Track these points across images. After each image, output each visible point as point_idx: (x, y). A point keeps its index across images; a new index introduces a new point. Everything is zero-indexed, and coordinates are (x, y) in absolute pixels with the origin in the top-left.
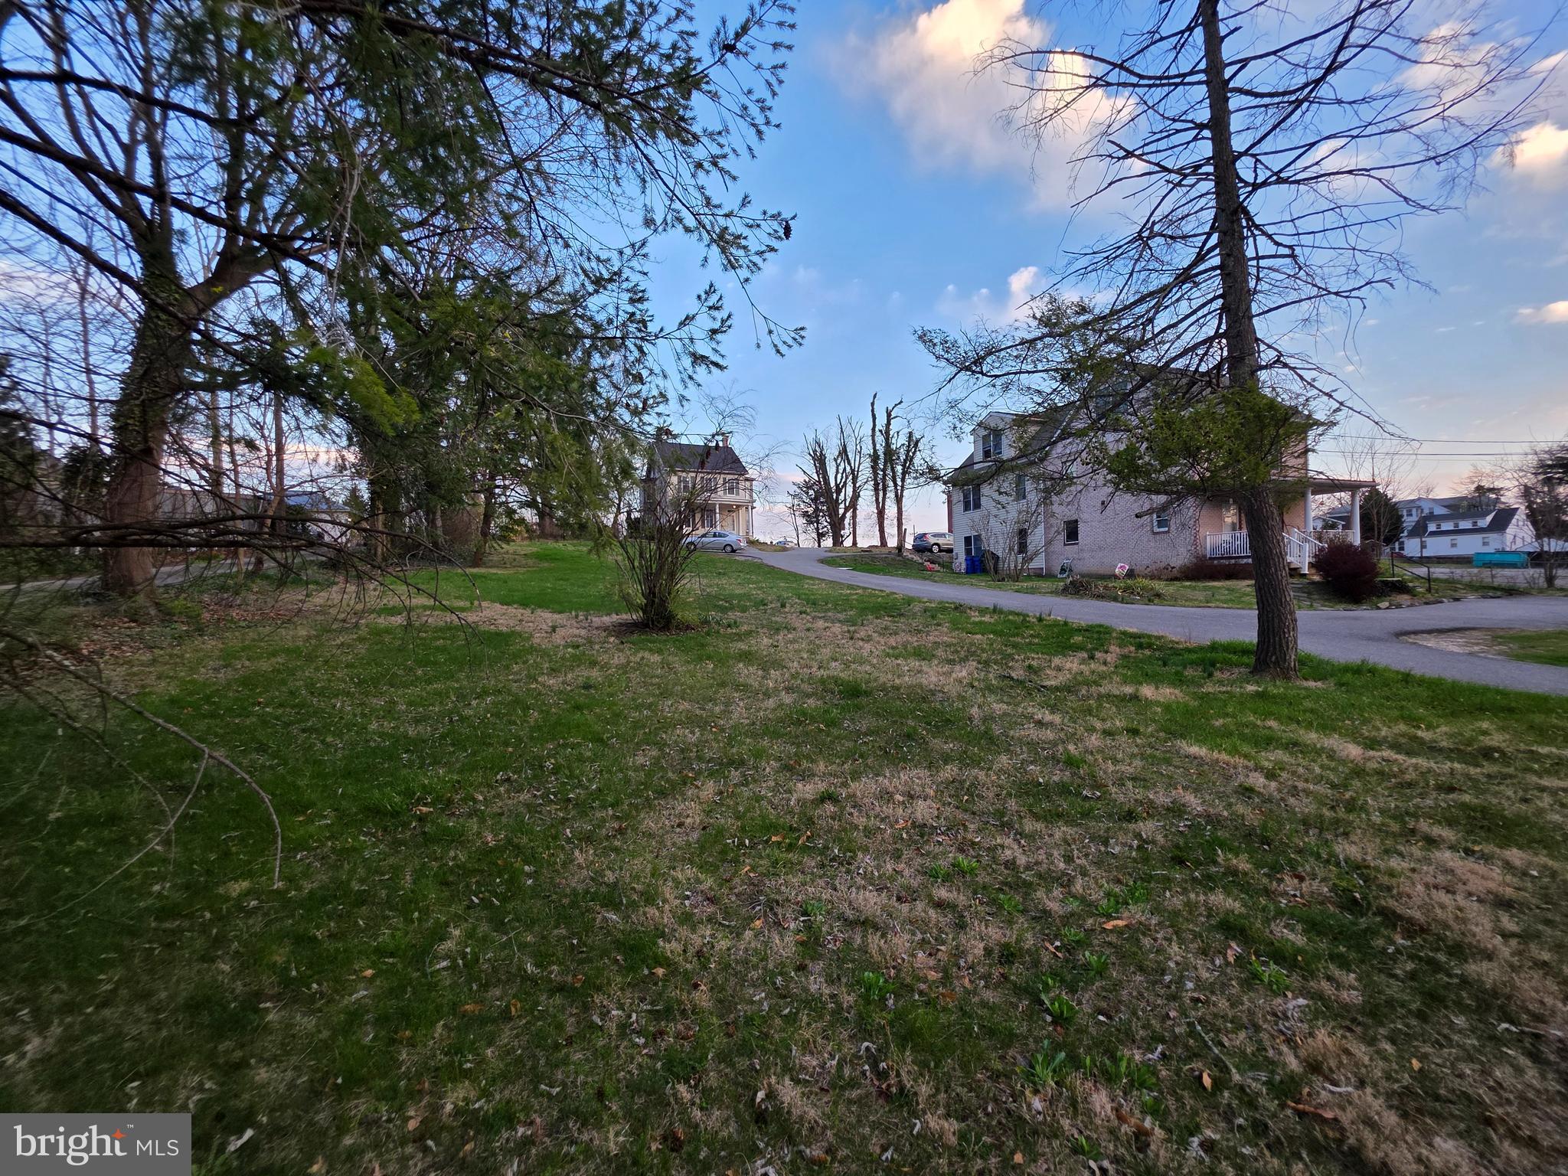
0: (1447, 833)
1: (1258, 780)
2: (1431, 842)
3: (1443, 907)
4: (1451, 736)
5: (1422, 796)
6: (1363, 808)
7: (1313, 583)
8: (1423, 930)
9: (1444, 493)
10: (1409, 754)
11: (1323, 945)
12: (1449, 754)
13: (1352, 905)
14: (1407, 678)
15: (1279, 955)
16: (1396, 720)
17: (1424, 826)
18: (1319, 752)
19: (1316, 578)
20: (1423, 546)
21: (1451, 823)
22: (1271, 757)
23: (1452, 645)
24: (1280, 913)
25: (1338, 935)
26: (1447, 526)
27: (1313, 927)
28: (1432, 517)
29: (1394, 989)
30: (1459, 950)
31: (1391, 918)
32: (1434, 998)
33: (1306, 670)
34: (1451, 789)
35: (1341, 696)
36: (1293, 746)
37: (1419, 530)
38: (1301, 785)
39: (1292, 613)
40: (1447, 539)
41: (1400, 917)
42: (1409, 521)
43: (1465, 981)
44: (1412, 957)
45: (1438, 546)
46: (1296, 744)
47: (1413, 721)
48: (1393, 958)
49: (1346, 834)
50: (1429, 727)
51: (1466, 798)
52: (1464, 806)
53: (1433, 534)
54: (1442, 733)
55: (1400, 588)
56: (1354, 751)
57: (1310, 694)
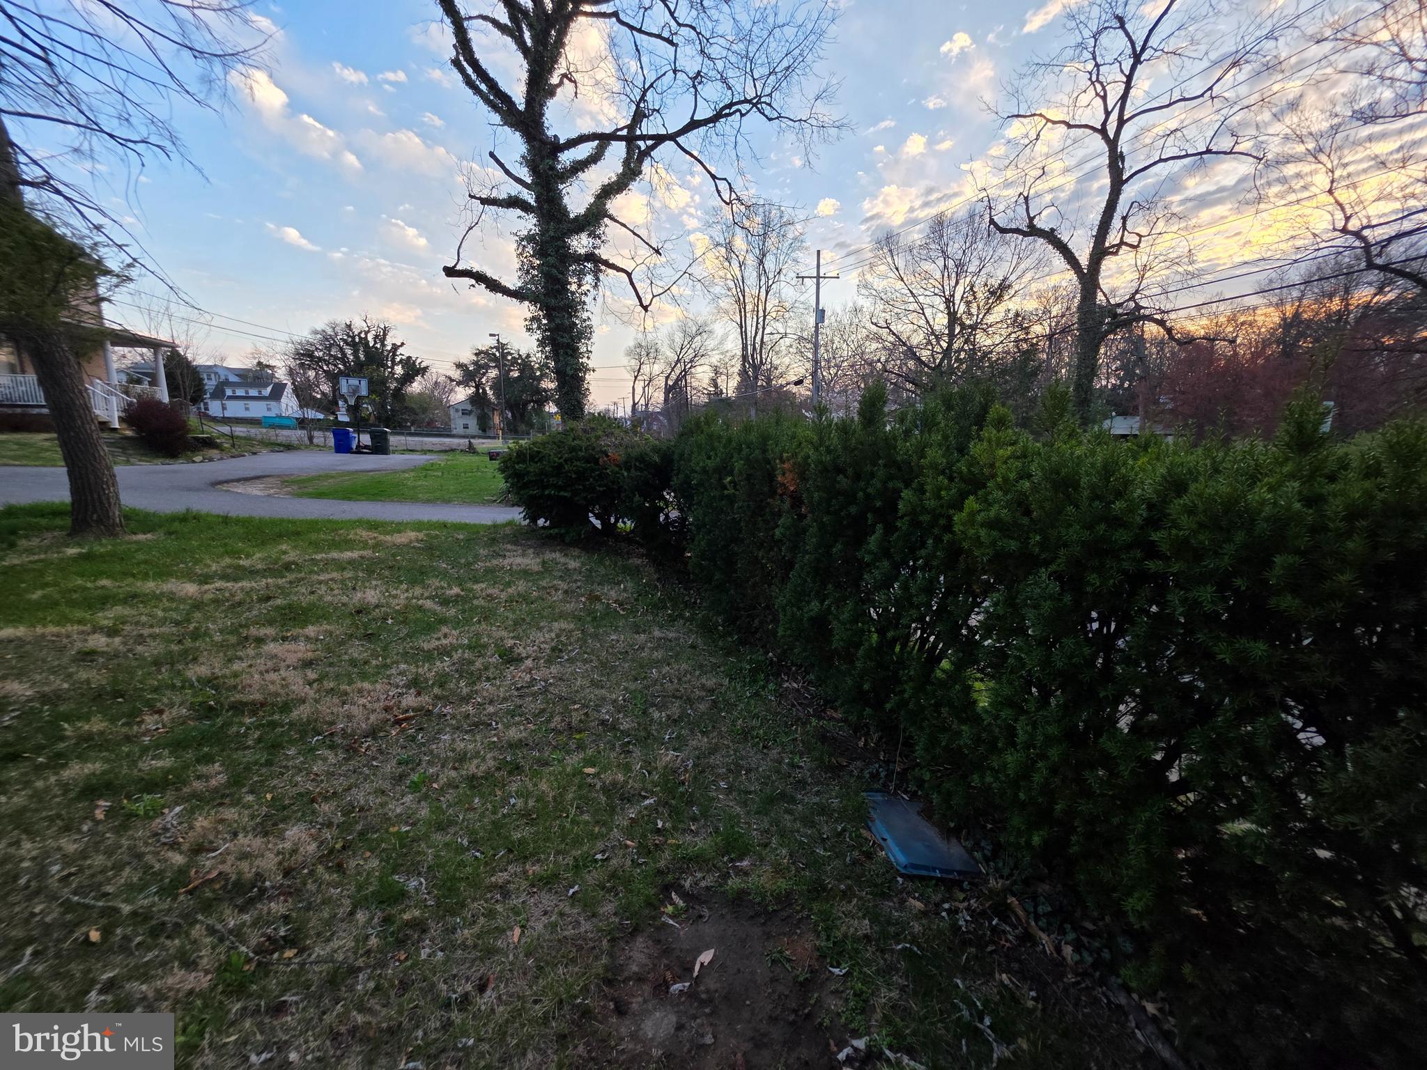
0: (270, 631)
1: (99, 641)
2: (260, 641)
3: (273, 683)
4: (263, 559)
5: (249, 610)
6: (207, 633)
7: (127, 438)
8: (262, 705)
10: (235, 580)
11: (189, 755)
12: (269, 572)
13: (209, 712)
14: (226, 520)
15: (152, 785)
16: (221, 556)
17: (254, 631)
18: (158, 598)
19: (129, 433)
20: (224, 408)
21: (271, 623)
22: (106, 617)
23: (255, 490)
24: (145, 750)
25: (204, 739)
26: (240, 392)
27: (177, 745)
28: (226, 383)
29: (248, 756)
30: (286, 708)
31: (238, 708)
32: (275, 747)
33: (133, 524)
34: (269, 598)
35: (172, 544)
36: (132, 598)
37: (219, 394)
38: (146, 632)
39: (109, 468)
40: (241, 403)
41: (246, 704)
42: (210, 385)
43: (291, 724)
44: (257, 728)
45: (235, 409)
46: (135, 596)
47: (235, 554)
48: (245, 735)
49: (195, 659)
50: (248, 556)
51: (278, 602)
52: (278, 607)
53: (230, 398)
54: (256, 559)
55: (209, 443)
56: (191, 589)
57: (140, 546)
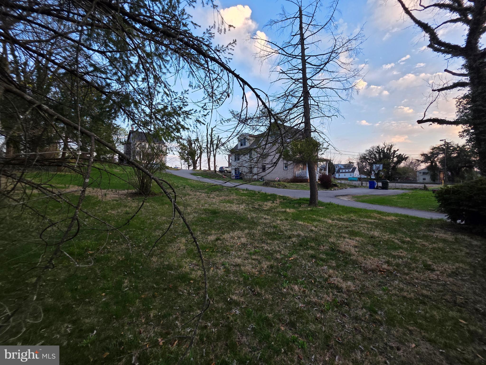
0: (347, 236)
1: (313, 228)
2: (344, 238)
3: (347, 248)
4: (346, 217)
5: (342, 229)
6: (333, 232)
7: (319, 184)
8: (344, 252)
9: (343, 163)
10: (340, 221)
11: (329, 257)
12: (347, 221)
13: (333, 250)
14: (338, 206)
15: (322, 260)
16: (337, 215)
17: (343, 235)
18: (324, 222)
19: (319, 183)
20: (339, 176)
21: (347, 234)
22: (315, 223)
23: (345, 199)
24: (321, 253)
25: (332, 255)
26: (344, 171)
27: (327, 254)
28: (341, 168)
29: (340, 263)
30: (350, 255)
31: (339, 251)
32: (346, 263)
33: (319, 204)
34: (347, 228)
35: (327, 210)
36: (319, 221)
37: (338, 172)
38: (321, 229)
39: (317, 191)
40: (343, 174)
41: (340, 251)
42: (337, 169)
43: (351, 259)
44: (343, 257)
45: (342, 176)
46: (320, 220)
47: (340, 215)
48: (340, 258)
49: (330, 237)
50: (343, 216)
51: (350, 229)
52: (349, 231)
53: (341, 173)
54: (345, 217)
55: (335, 185)
56: (330, 221)
57: (321, 209)
